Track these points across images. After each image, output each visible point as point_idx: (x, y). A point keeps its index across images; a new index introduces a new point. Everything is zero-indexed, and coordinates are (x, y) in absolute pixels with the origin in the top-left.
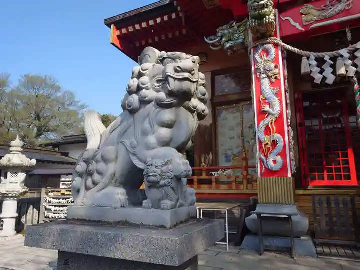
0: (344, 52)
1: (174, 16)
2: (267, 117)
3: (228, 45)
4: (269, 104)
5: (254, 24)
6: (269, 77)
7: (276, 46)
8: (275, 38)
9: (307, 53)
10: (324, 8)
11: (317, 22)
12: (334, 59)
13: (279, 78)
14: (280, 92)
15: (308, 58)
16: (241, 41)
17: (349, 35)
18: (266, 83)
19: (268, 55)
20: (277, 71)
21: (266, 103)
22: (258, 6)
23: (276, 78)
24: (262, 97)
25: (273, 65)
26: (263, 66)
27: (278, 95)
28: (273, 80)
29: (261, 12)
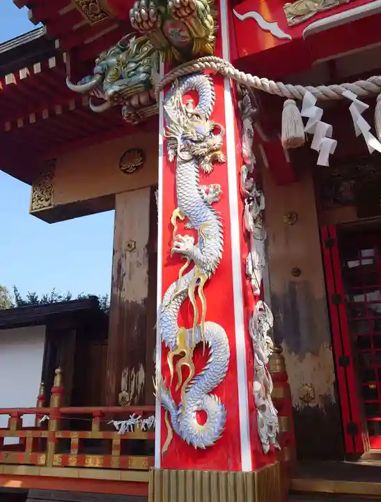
2: (184, 273)
4: (195, 233)
6: (197, 158)
7: (218, 78)
8: (218, 59)
9: (296, 89)
14: (224, 196)
15: (299, 103)
19: (196, 103)
21: (184, 231)
23: (215, 161)
24: (176, 213)
26: (182, 130)
27: (219, 205)
28: (208, 167)
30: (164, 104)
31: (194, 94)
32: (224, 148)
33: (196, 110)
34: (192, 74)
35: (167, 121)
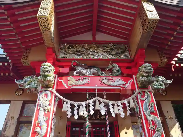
0: (84, 103)
1: (6, 64)
2: (37, 136)
3: (27, 87)
4: (40, 127)
5: (41, 79)
6: (44, 110)
7: (52, 93)
8: (53, 89)
9: (67, 100)
10: (79, 80)
11: (74, 86)
12: (79, 106)
13: (50, 111)
14: (49, 120)
15: (67, 103)
16: (35, 86)
17: (88, 95)
18: (42, 113)
19: (47, 97)
20: (49, 107)
21: (38, 126)
22: (45, 70)
23: (48, 111)
24: (37, 122)
25: (48, 103)
26: (42, 103)
27: (47, 122)
28: (46, 112)
29: (45, 73)
30: (39, 96)
31: (47, 95)
32: (50, 109)
33: (46, 99)
34: (47, 91)
35: (39, 100)
